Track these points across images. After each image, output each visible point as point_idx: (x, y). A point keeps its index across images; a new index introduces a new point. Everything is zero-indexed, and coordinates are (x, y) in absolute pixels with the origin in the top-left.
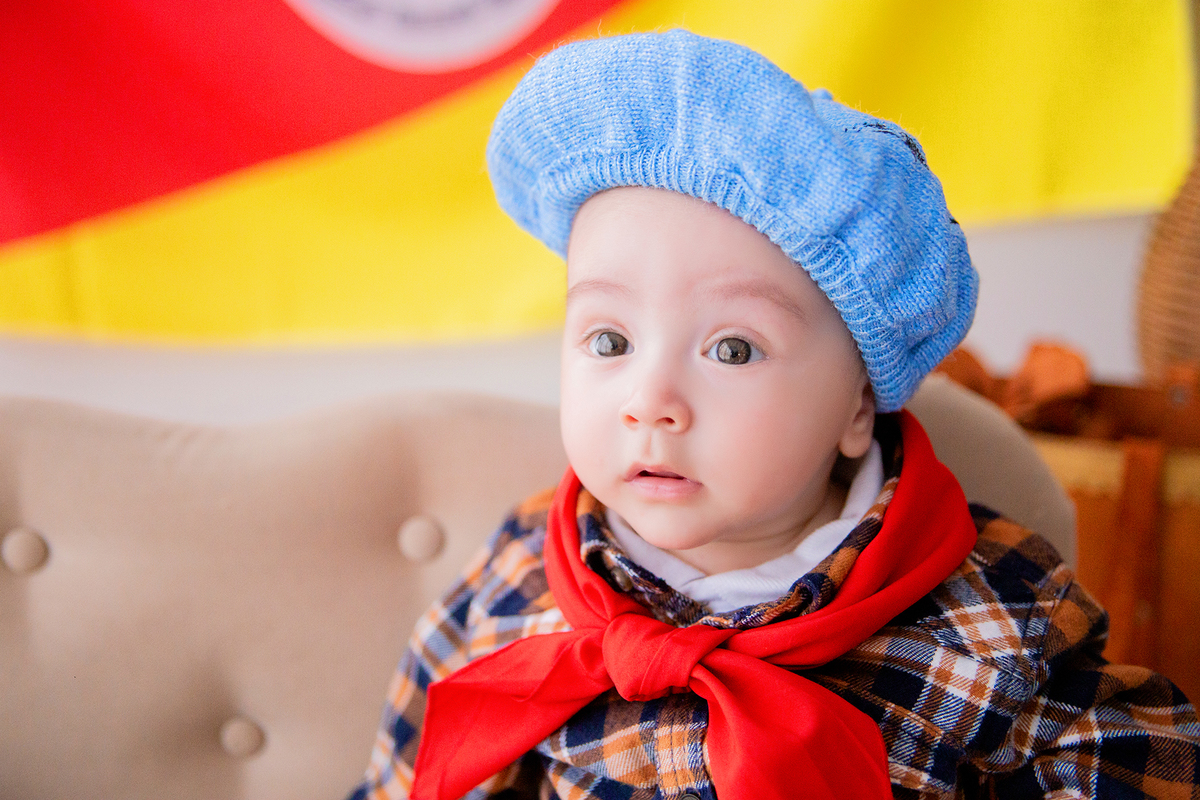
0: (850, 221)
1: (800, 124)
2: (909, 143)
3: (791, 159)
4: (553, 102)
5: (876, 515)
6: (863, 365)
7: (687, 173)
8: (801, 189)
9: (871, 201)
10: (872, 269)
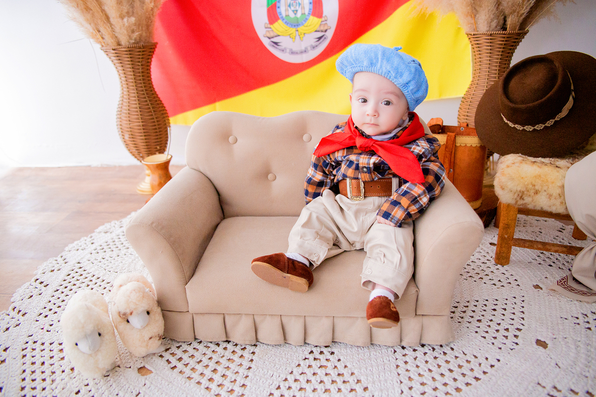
0: (410, 81)
1: (402, 64)
2: (420, 65)
3: (400, 71)
4: (353, 56)
5: (407, 126)
6: (408, 104)
7: (380, 72)
8: (401, 76)
9: (414, 78)
10: (412, 90)
